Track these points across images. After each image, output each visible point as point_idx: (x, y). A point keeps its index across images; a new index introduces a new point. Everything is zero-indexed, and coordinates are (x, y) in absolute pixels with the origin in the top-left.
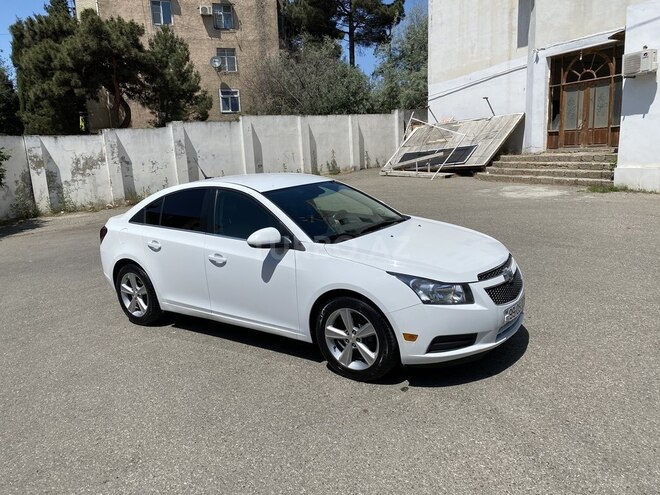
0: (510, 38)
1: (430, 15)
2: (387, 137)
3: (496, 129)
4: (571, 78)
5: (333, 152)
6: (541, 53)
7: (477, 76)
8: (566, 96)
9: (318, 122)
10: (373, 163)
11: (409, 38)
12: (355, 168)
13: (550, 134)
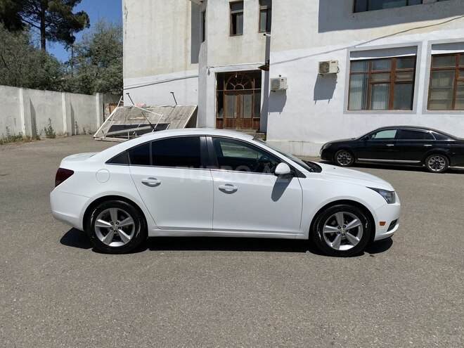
0: (186, 56)
1: (124, 30)
2: (91, 112)
3: (180, 113)
4: (229, 87)
5: (50, 119)
6: (211, 70)
7: (162, 77)
8: (226, 98)
9: (38, 95)
10: (81, 131)
11: (95, 42)
12: (68, 134)
13: (218, 120)
